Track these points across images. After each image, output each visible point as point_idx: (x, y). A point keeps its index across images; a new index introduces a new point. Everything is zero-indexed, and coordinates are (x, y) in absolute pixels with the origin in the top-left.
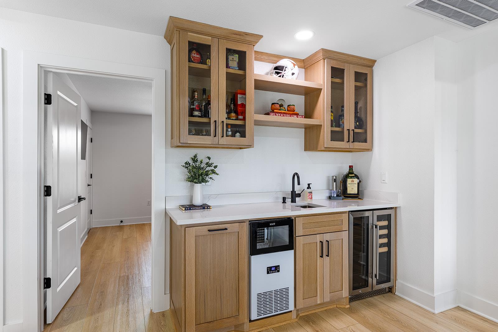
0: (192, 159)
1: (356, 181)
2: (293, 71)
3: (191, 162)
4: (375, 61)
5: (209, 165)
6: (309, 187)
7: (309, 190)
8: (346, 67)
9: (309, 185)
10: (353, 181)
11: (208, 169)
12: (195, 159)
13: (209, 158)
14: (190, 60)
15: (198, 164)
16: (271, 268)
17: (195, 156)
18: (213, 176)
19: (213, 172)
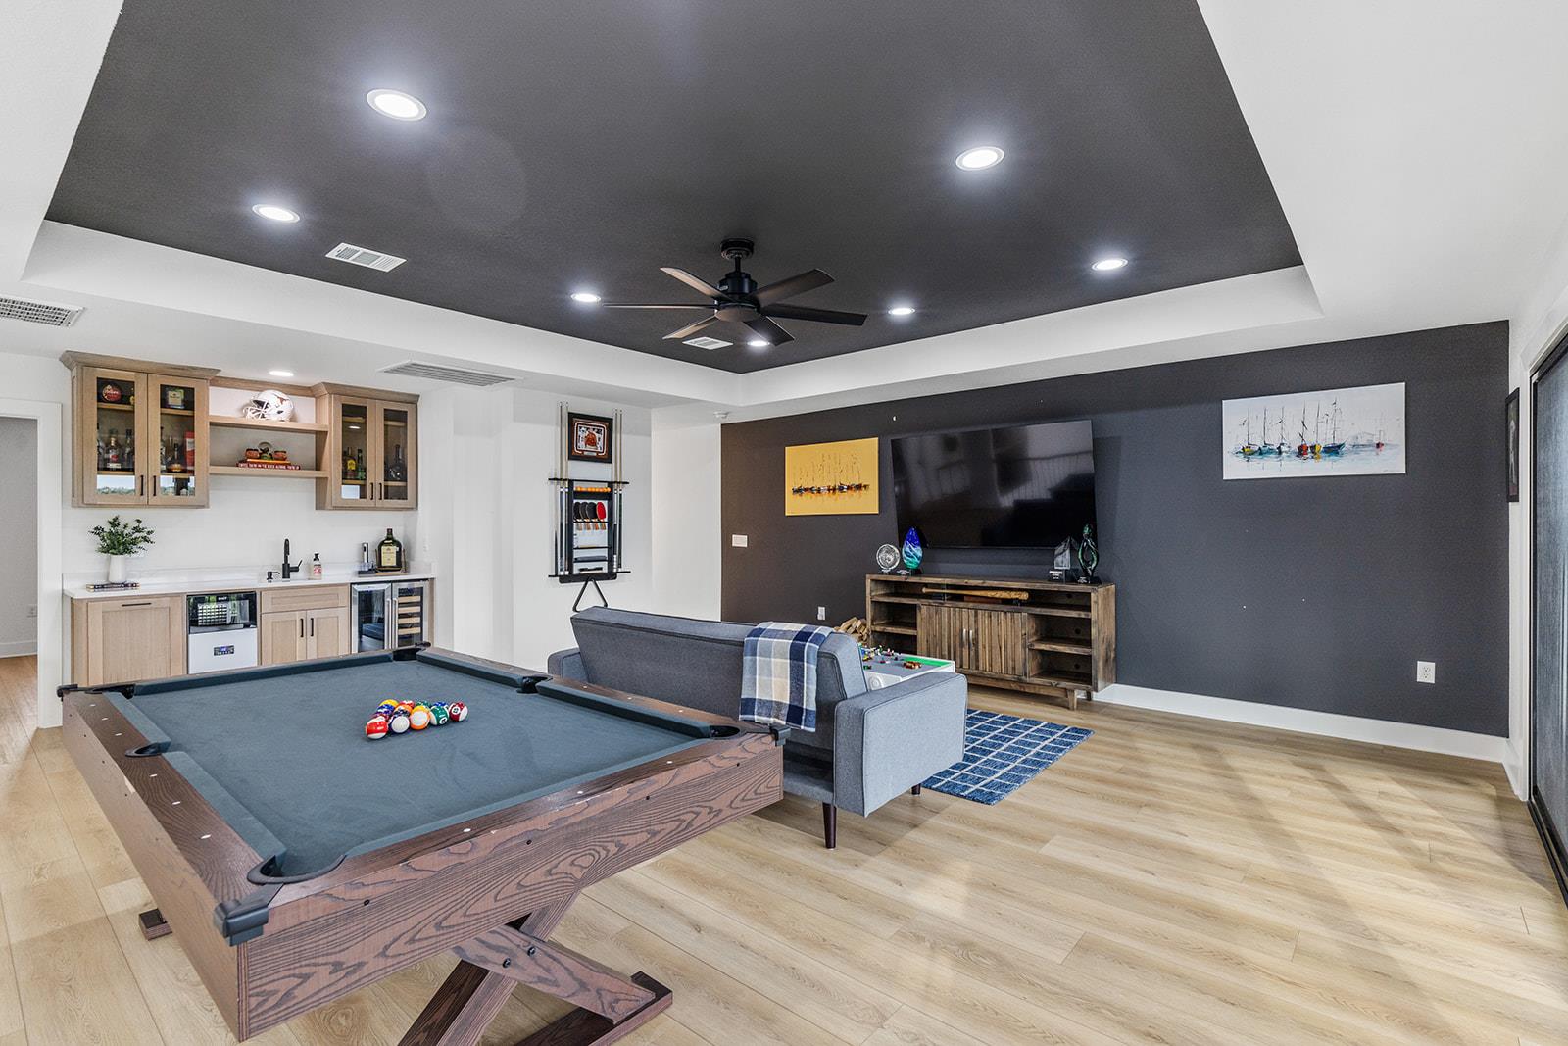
0: (110, 522)
1: (394, 549)
2: (280, 409)
3: (107, 528)
4: (419, 396)
5: (137, 530)
6: (316, 558)
7: (317, 562)
8: (368, 404)
9: (316, 555)
10: (389, 549)
11: (137, 535)
12: (114, 523)
13: (139, 521)
14: (100, 399)
15: (119, 529)
16: (220, 648)
17: (116, 519)
18: (143, 544)
19: (145, 540)
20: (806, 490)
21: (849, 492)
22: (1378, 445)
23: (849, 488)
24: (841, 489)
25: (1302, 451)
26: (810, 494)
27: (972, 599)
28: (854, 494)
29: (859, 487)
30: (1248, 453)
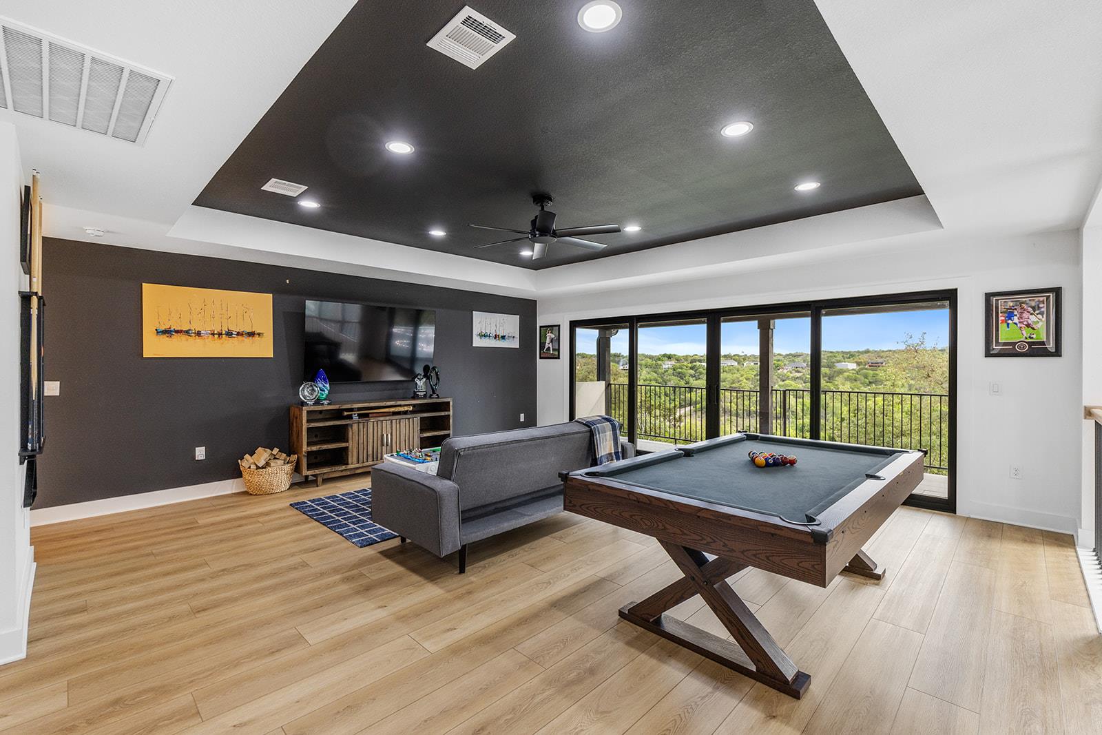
20: (177, 332)
21: (240, 337)
22: (514, 337)
23: (238, 334)
24: (229, 334)
25: (496, 337)
26: (183, 337)
27: (375, 415)
28: (246, 340)
29: (251, 334)
30: (482, 335)
